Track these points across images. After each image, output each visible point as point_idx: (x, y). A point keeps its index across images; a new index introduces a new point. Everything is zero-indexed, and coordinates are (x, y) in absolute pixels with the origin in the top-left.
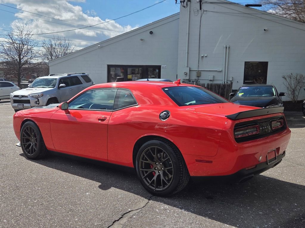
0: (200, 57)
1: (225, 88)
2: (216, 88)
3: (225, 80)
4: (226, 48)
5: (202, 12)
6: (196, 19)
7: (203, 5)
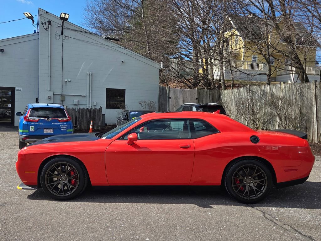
0: (64, 81)
1: (95, 112)
2: (87, 113)
3: (89, 105)
4: (89, 74)
5: (64, 37)
6: (58, 44)
7: (64, 30)
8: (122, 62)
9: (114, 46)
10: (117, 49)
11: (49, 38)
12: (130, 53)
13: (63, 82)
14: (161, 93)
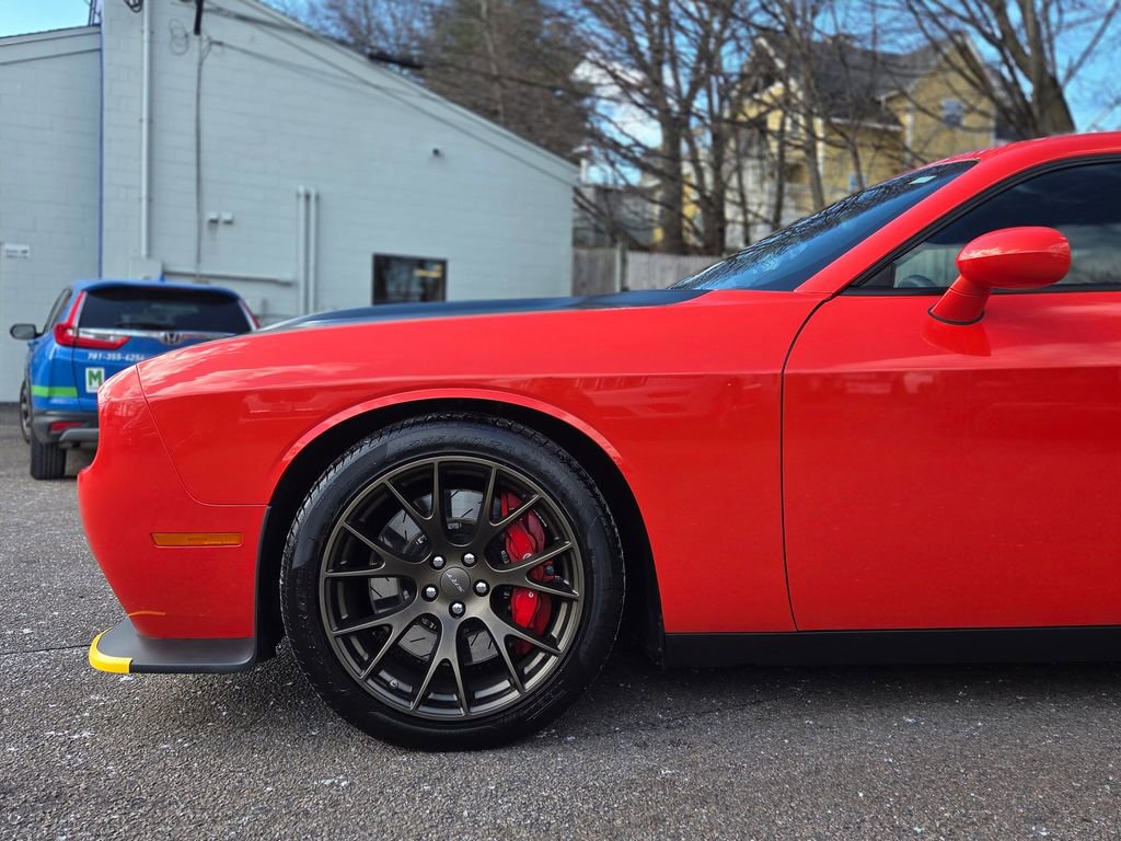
0: (205, 222)
4: (308, 197)
5: (205, 44)
6: (180, 69)
7: (205, 17)
8: (436, 152)
9: (404, 89)
10: (416, 100)
11: (146, 45)
12: (465, 120)
13: (200, 223)
14: (584, 277)
